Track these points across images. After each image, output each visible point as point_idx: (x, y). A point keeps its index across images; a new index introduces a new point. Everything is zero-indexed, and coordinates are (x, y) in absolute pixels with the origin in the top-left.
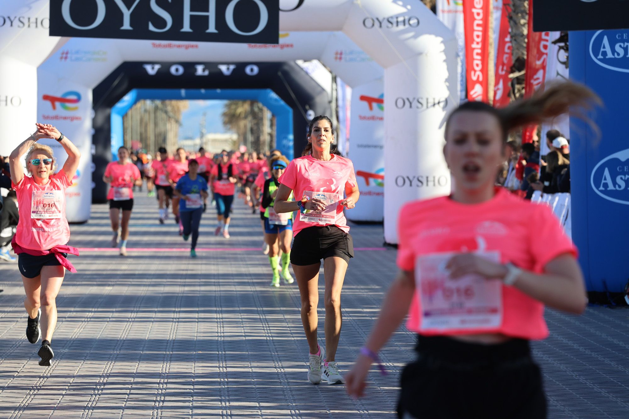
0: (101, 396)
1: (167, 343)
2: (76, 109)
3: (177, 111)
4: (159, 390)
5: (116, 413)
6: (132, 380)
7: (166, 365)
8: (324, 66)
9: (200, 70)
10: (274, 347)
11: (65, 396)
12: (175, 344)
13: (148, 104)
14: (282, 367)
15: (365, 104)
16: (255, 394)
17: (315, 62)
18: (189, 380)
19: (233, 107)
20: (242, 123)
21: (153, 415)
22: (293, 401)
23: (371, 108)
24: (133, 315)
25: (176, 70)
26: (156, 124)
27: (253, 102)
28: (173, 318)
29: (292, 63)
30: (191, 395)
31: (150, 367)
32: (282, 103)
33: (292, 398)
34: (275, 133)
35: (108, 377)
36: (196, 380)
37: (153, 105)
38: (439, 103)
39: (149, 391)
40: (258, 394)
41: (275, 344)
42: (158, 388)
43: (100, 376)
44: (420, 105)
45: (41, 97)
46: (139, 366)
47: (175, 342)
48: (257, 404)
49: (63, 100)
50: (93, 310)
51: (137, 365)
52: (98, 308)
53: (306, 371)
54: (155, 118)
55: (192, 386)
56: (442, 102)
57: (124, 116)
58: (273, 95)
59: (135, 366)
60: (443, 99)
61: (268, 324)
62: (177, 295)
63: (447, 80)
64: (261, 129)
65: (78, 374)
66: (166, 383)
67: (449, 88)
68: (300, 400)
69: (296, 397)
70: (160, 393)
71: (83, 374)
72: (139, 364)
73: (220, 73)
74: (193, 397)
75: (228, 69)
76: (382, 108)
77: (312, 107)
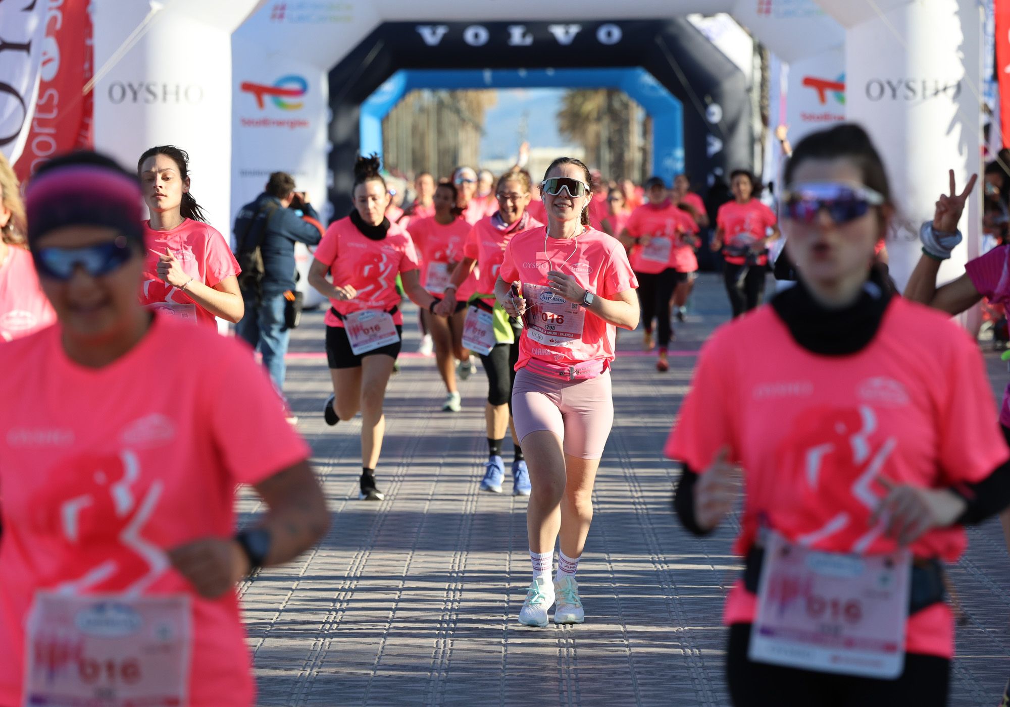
0: (347, 613)
1: (462, 520)
2: (298, 106)
3: (477, 109)
4: (448, 603)
5: (373, 643)
6: (400, 584)
7: (460, 559)
8: (740, 23)
9: (517, 36)
10: (651, 526)
11: (283, 613)
12: (475, 522)
13: (426, 97)
14: (666, 562)
15: (812, 92)
16: (617, 610)
17: (723, 19)
18: (500, 585)
19: (579, 100)
20: (593, 129)
21: (437, 646)
22: (684, 622)
23: (823, 99)
24: (401, 470)
25: (476, 36)
26: (440, 132)
27: (612, 90)
28: (471, 476)
29: (681, 21)
30: (503, 611)
31: (432, 562)
32: (663, 92)
33: (682, 617)
34: (651, 147)
35: (358, 578)
36: (513, 584)
37: (436, 99)
38: (945, 89)
39: (430, 604)
40: (623, 610)
41: (652, 521)
42: (445, 599)
43: (344, 578)
44: (910, 94)
45: (238, 86)
46: (412, 561)
47: (475, 517)
48: (620, 628)
49: (276, 91)
50: (331, 461)
51: (408, 560)
52: (340, 457)
53: (708, 569)
54: (439, 122)
55: (506, 596)
56: (950, 87)
57: (384, 120)
58: (647, 79)
59: (406, 561)
60: (953, 82)
61: (639, 486)
62: (477, 435)
63: (960, 48)
64: (625, 139)
65: (305, 575)
66: (461, 590)
67: (964, 62)
68: (697, 620)
69: (691, 615)
70: (449, 608)
71: (313, 574)
72: (411, 557)
73: (553, 40)
74: (507, 615)
75: (567, 33)
76: (841, 100)
77: (717, 99)
